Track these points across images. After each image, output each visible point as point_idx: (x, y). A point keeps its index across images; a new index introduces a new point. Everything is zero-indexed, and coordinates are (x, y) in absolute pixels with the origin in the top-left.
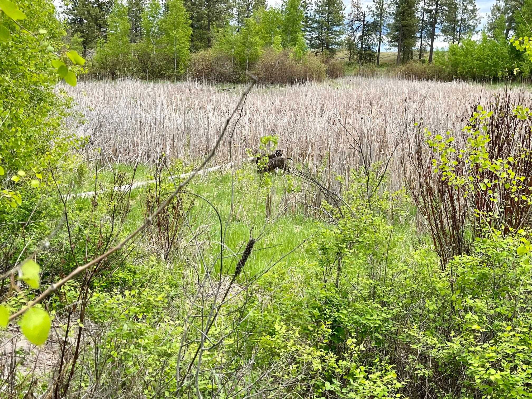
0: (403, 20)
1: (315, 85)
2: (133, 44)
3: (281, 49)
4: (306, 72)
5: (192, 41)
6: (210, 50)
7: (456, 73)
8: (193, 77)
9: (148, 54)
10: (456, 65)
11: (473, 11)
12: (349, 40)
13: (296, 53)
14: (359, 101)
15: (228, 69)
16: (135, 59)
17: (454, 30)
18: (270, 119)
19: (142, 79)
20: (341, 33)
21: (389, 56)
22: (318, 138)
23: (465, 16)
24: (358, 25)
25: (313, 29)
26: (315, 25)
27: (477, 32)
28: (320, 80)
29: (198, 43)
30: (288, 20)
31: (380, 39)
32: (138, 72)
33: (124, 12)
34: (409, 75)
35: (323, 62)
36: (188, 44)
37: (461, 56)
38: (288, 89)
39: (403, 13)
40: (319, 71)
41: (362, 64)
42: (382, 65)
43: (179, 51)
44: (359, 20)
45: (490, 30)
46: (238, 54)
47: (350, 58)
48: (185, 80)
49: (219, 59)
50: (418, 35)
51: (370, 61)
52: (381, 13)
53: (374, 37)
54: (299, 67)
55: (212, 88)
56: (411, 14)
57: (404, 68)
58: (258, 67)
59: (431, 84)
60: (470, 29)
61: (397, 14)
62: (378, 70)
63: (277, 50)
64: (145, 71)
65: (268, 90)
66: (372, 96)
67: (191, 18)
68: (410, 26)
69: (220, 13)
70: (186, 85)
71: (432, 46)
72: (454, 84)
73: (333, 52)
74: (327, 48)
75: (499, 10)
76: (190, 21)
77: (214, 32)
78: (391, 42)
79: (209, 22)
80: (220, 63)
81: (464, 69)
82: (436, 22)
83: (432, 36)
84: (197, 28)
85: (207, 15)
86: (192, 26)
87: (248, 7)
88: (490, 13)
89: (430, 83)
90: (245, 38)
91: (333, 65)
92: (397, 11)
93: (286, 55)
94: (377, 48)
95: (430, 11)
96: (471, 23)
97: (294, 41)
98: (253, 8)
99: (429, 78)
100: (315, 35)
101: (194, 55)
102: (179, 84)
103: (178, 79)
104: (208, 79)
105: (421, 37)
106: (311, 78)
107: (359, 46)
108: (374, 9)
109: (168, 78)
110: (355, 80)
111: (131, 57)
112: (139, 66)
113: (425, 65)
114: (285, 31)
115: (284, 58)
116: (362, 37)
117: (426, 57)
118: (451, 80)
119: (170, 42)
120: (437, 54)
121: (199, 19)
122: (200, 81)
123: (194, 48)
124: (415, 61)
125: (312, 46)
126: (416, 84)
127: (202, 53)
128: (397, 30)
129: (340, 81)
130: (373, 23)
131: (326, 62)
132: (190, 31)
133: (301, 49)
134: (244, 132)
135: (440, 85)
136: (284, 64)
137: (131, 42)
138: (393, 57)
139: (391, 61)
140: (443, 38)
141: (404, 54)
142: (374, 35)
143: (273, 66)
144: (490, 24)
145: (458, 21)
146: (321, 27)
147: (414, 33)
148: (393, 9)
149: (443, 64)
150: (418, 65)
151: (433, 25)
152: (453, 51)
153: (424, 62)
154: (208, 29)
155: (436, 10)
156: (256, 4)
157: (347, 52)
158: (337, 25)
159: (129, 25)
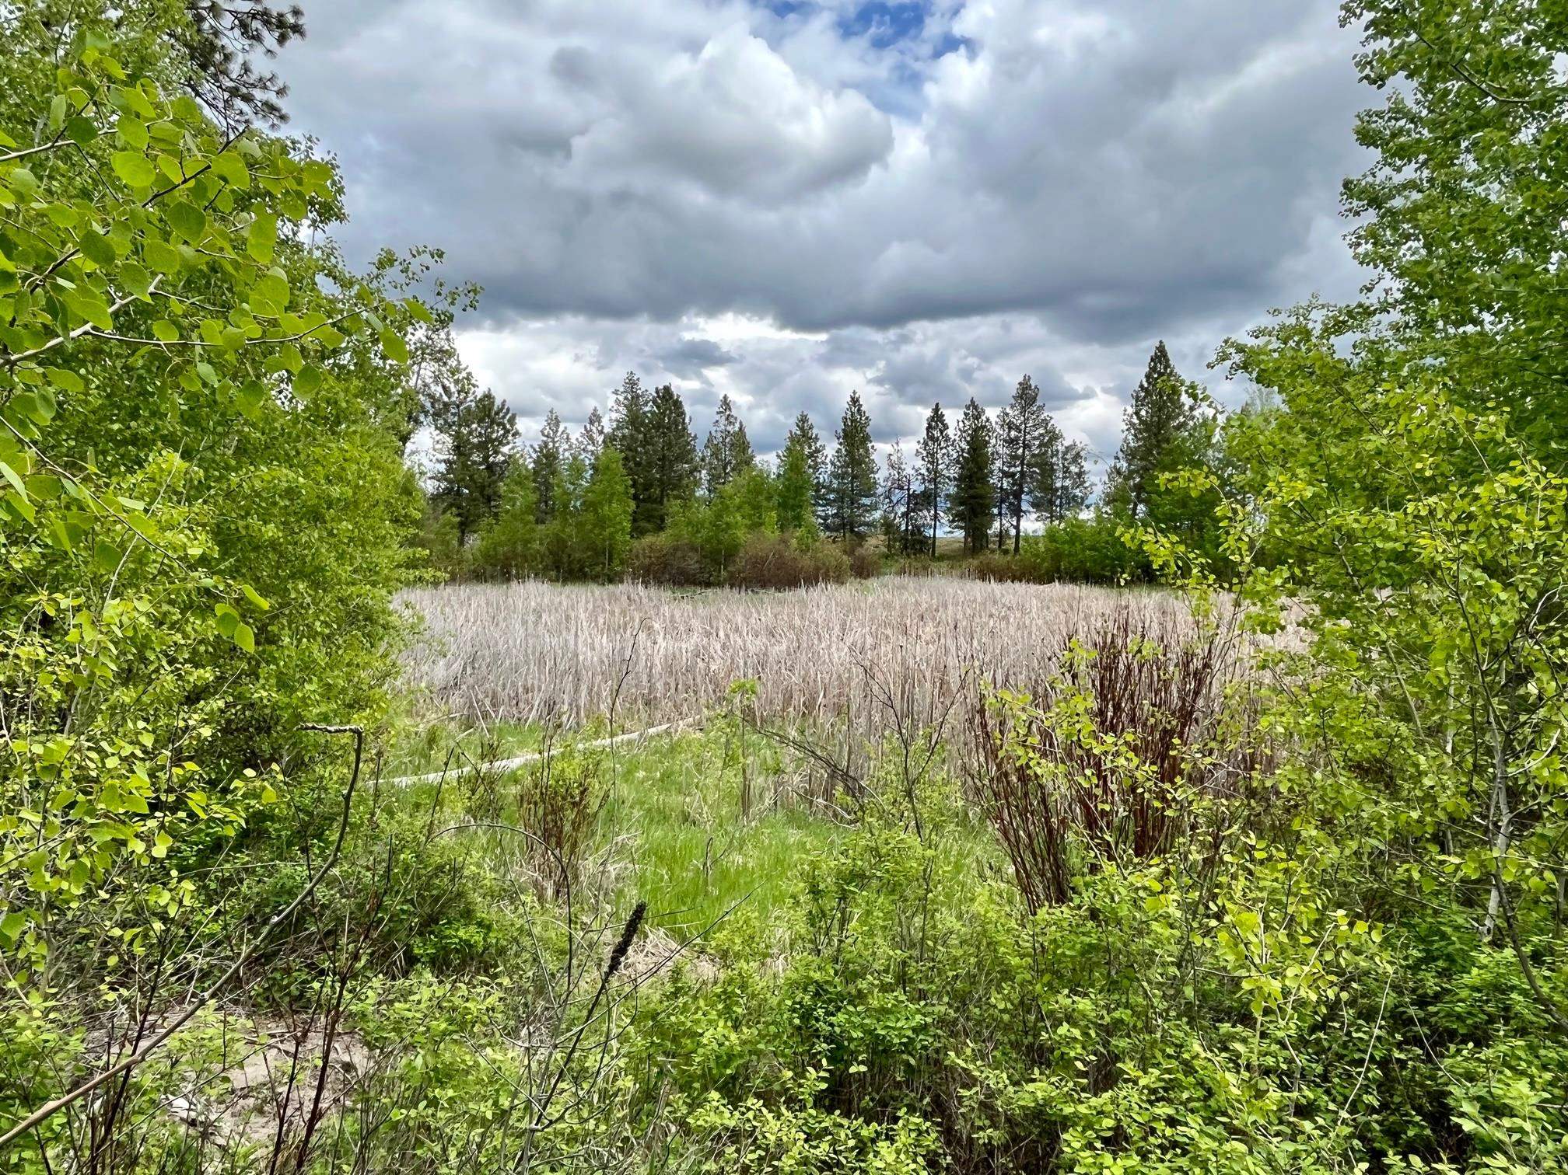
0: (970, 488)
1: (832, 587)
2: (541, 527)
3: (777, 533)
4: (818, 569)
5: (635, 520)
6: (663, 535)
7: (1058, 570)
8: (634, 577)
9: (564, 542)
10: (1057, 556)
11: (1080, 474)
12: (885, 518)
13: (800, 539)
14: (902, 615)
15: (692, 563)
16: (543, 549)
17: (1051, 503)
18: (755, 645)
19: (551, 580)
20: (874, 507)
21: (950, 543)
22: (835, 676)
23: (1068, 483)
24: (899, 496)
25: (829, 503)
26: (832, 496)
27: (1088, 507)
28: (840, 580)
29: (643, 524)
30: (787, 488)
31: (936, 517)
32: (546, 569)
33: (526, 478)
34: (984, 573)
35: (845, 552)
36: (627, 525)
37: (1064, 543)
38: (790, 595)
39: (970, 477)
40: (838, 567)
41: (908, 555)
42: (941, 558)
43: (612, 537)
44: (901, 488)
45: (1107, 504)
46: (708, 540)
47: (889, 547)
48: (622, 582)
49: (676, 549)
50: (996, 511)
51: (921, 551)
52: (935, 476)
53: (926, 516)
54: (806, 562)
55: (666, 594)
56: (983, 479)
57: (976, 562)
58: (740, 563)
59: (1021, 588)
60: (1078, 503)
61: (960, 479)
62: (934, 566)
63: (771, 534)
64: (558, 568)
65: (755, 597)
66: (924, 605)
67: (633, 486)
68: (981, 497)
69: (680, 477)
70: (621, 588)
71: (1017, 528)
72: (1056, 589)
73: (861, 537)
74: (852, 531)
75: (1119, 472)
76: (632, 491)
77: (673, 506)
78: (953, 521)
79: (662, 492)
80: (679, 554)
81: (1070, 563)
82: (1023, 492)
83: (1017, 512)
84: (644, 500)
85: (660, 480)
86: (635, 497)
87: (725, 468)
88: (1106, 478)
89: (1017, 584)
90: (719, 517)
91: (862, 559)
92: (960, 476)
93: (785, 542)
94: (931, 532)
95: (1013, 475)
96: (1077, 492)
97: (798, 520)
98: (733, 470)
99: (1015, 578)
100: (832, 511)
101: (635, 543)
102: (611, 587)
103: (611, 581)
104: (660, 583)
105: (1000, 514)
106: (827, 578)
107: (903, 528)
108: (924, 471)
109: (595, 579)
110: (897, 580)
111: (536, 546)
112: (548, 561)
113: (1009, 558)
114: (783, 505)
115: (782, 547)
116: (905, 515)
117: (1010, 544)
118: (1051, 581)
119: (601, 522)
120: (1027, 539)
121: (647, 487)
122: (646, 584)
123: (638, 532)
124: (993, 551)
125: (827, 528)
126: (994, 587)
127: (648, 539)
128: (961, 504)
129: (873, 582)
130: (923, 493)
131: (850, 552)
132: (633, 505)
133: (809, 532)
134: (713, 667)
135: (1034, 588)
136: (781, 556)
137: (537, 522)
138: (957, 545)
139: (953, 551)
140: (1035, 516)
141: (973, 541)
142: (925, 512)
143: (764, 560)
144: (1108, 495)
145: (1057, 490)
146: (840, 499)
147: (989, 507)
148: (954, 472)
149: (1037, 556)
150: (997, 558)
151: (1017, 495)
152: (1051, 536)
153: (1006, 552)
154: (661, 503)
155: (1022, 472)
156: (738, 464)
157: (883, 537)
158: (866, 497)
159: (534, 497)
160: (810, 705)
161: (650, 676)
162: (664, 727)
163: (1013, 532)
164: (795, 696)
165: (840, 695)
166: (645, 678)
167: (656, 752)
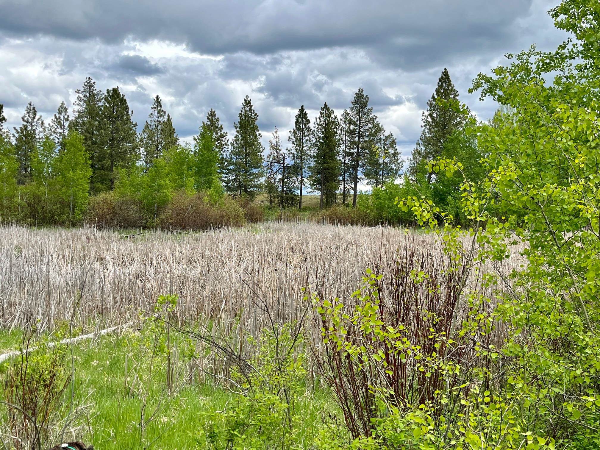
0: (324, 163)
1: (232, 230)
2: (21, 187)
3: (195, 192)
4: (222, 216)
5: (92, 182)
6: (112, 193)
7: (381, 218)
8: (91, 223)
9: (39, 197)
10: (380, 209)
11: (395, 154)
12: (268, 182)
13: (210, 196)
14: (279, 248)
15: (134, 213)
16: (23, 203)
17: (377, 173)
18: (177, 270)
19: (29, 225)
20: (260, 175)
21: (311, 199)
22: (233, 290)
23: (387, 160)
24: (278, 167)
25: (230, 172)
26: (231, 167)
27: (400, 176)
28: (238, 225)
29: (99, 185)
30: (201, 161)
31: (302, 182)
32: (25, 217)
33: (10, 151)
34: (333, 220)
35: (241, 206)
36: (87, 187)
37: (385, 199)
38: (203, 235)
39: (324, 156)
40: (237, 216)
41: (284, 208)
42: (306, 209)
43: (75, 194)
44: (279, 163)
45: (412, 174)
46: (146, 197)
47: (271, 202)
48: (82, 226)
49: (122, 203)
50: (341, 178)
51: (292, 205)
52: (301, 154)
53: (295, 180)
54: (214, 212)
55: (114, 235)
56: (333, 157)
57: (328, 212)
58: (168, 213)
59: (357, 229)
60: (393, 173)
61: (318, 157)
62: (301, 214)
63: (191, 193)
64: (34, 217)
65: (178, 236)
66: (294, 241)
67: (91, 158)
68: (332, 169)
69: (125, 153)
70: (82, 231)
71: (355, 189)
72: (380, 228)
73: (252, 195)
74: (246, 191)
75: (419, 154)
76: (90, 162)
77: (120, 173)
78: (313, 185)
79: (112, 162)
80: (124, 207)
81: (389, 213)
82: (358, 166)
83: (355, 179)
84: (98, 169)
85: (111, 154)
86: (92, 166)
87: (157, 147)
88: (411, 157)
89: (355, 227)
90: (153, 180)
91: (252, 209)
92: (318, 154)
93: (200, 198)
94: (299, 192)
95: (352, 154)
96: (393, 166)
97: (209, 184)
98: (163, 148)
99: (354, 223)
100: (232, 177)
101: (93, 199)
102: (74, 230)
103: (74, 225)
104: (110, 226)
105: (344, 180)
106: (228, 223)
107: (280, 189)
108: (293, 151)
109: (62, 224)
110: (276, 225)
111: (18, 200)
112: (27, 211)
113: (349, 209)
114: (198, 173)
115: (198, 201)
116: (282, 180)
117: (350, 200)
118: (376, 225)
119: (67, 183)
120: (361, 197)
121: (101, 159)
122: (100, 228)
123: (94, 190)
124: (339, 205)
125: (229, 189)
126: (340, 229)
127: (102, 196)
128: (319, 173)
129: (260, 226)
130: (293, 166)
131: (244, 206)
132: (90, 172)
133: (217, 192)
134: (148, 286)
135: (366, 230)
136: (198, 208)
137: (19, 183)
138: (316, 201)
139: (314, 204)
140: (366, 181)
141: (327, 198)
142: (295, 178)
143: (186, 210)
144: (412, 168)
145: (380, 164)
146: (239, 169)
147: (336, 176)
148: (313, 152)
149: (368, 208)
150: (342, 210)
151: (355, 168)
152: (377, 195)
153: (348, 205)
154: (111, 170)
155: (358, 152)
156: (166, 144)
157: (267, 195)
158: (255, 168)
159: (17, 165)
160: (216, 310)
161: (103, 293)
162: (113, 328)
163: (352, 192)
164: (206, 304)
165: (236, 303)
166: (99, 295)
167: (106, 347)
